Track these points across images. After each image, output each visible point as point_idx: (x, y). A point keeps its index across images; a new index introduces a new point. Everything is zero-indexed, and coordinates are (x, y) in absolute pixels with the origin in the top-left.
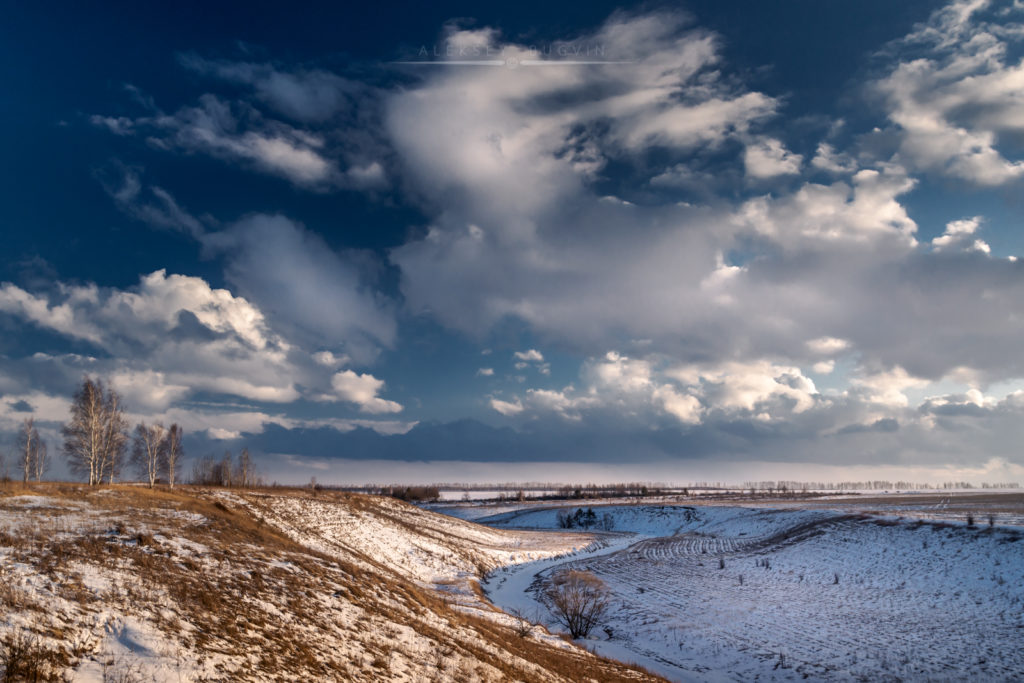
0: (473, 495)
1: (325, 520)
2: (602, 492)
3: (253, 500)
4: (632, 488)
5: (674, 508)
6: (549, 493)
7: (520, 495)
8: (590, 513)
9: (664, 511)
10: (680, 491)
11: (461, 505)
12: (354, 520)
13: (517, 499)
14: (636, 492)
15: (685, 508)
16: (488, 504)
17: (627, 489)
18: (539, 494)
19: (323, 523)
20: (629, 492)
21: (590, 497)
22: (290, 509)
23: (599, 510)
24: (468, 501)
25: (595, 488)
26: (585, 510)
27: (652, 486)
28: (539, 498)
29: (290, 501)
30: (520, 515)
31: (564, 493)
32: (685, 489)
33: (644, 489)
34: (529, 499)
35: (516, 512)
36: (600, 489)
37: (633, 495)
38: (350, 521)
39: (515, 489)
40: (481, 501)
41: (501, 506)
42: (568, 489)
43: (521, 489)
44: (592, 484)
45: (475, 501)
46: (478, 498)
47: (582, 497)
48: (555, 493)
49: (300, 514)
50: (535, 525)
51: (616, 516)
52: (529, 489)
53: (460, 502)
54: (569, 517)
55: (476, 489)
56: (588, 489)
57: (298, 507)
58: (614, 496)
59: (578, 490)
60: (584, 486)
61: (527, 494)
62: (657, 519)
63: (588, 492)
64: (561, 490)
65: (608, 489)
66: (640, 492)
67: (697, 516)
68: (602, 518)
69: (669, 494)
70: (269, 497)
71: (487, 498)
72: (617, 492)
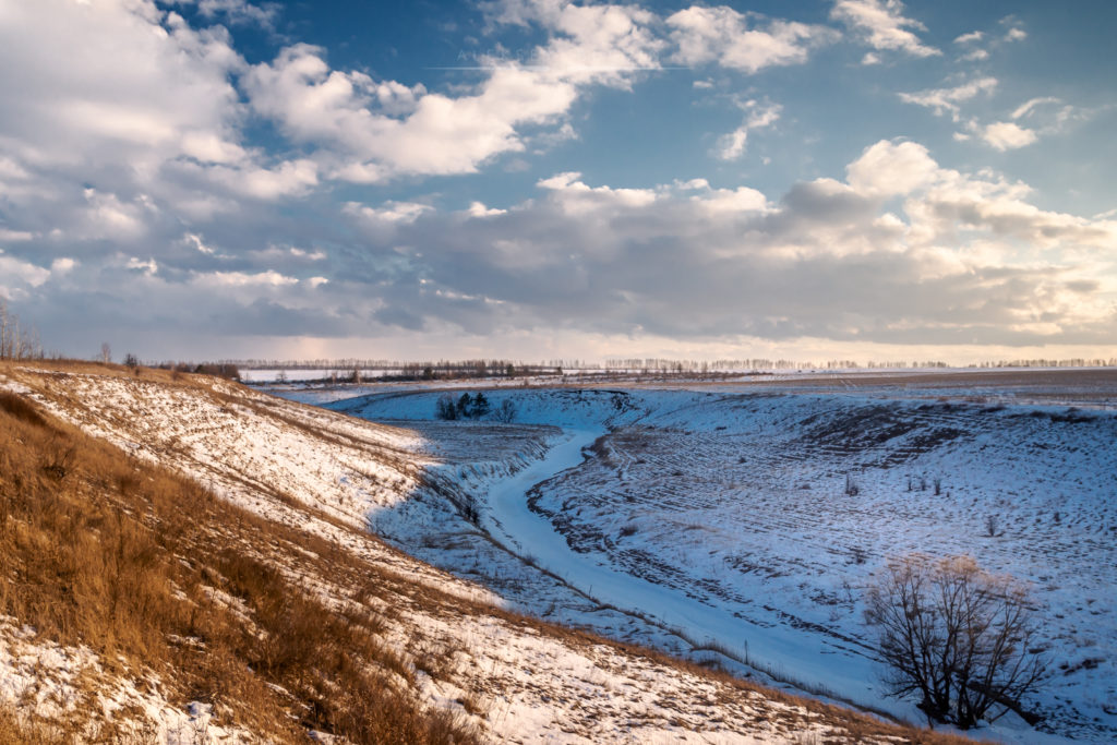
0: (291, 375)
1: (184, 423)
2: (457, 371)
3: (41, 382)
4: (494, 366)
5: (596, 392)
6: (390, 373)
7: (355, 375)
8: (481, 399)
9: (583, 395)
10: (552, 371)
11: (277, 387)
12: (231, 421)
13: (353, 379)
14: (499, 372)
15: (612, 392)
16: (313, 386)
17: (489, 368)
18: (378, 373)
19: (182, 430)
20: (491, 372)
21: (447, 378)
22: (113, 402)
23: (494, 393)
24: (284, 382)
25: (448, 367)
26: (473, 395)
27: (519, 365)
28: (378, 379)
29: (108, 385)
30: (372, 402)
31: (409, 372)
32: (559, 369)
33: (510, 367)
34: (366, 380)
35: (366, 397)
36: (453, 368)
37: (495, 375)
38: (224, 423)
39: (349, 368)
40: (302, 382)
41: (331, 390)
42: (415, 367)
43: (357, 368)
44: (445, 361)
45: (294, 382)
46: (299, 379)
47: (435, 377)
48: (399, 372)
49: (136, 412)
50: (401, 416)
51: (517, 404)
52: (365, 368)
53: (274, 383)
54: (451, 404)
55: (296, 366)
56: (439, 368)
57: (127, 397)
58: (472, 376)
59: (428, 369)
60: (435, 363)
61: (362, 373)
62: (572, 407)
63: (441, 372)
64: (405, 368)
65: (465, 367)
66: (505, 372)
67: (631, 403)
68: (500, 406)
69: (541, 373)
70: (66, 376)
71: (310, 378)
72: (475, 371)
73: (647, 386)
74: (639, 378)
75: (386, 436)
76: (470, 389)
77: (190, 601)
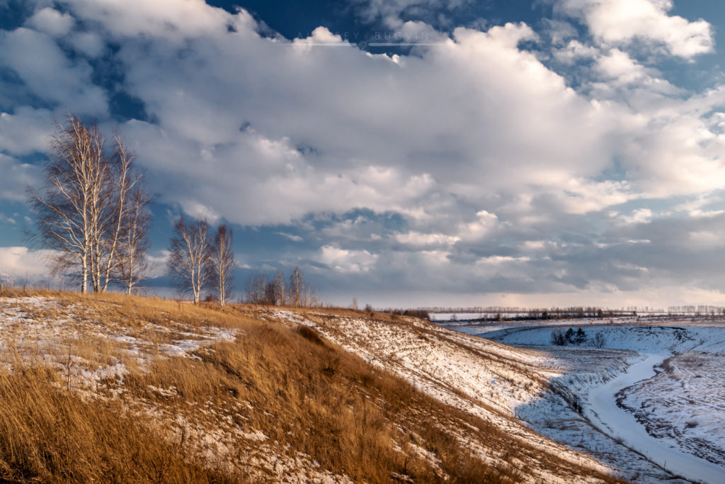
0: (460, 316)
1: (398, 345)
2: (564, 314)
3: (321, 320)
4: (589, 310)
5: (662, 328)
6: (520, 315)
7: (498, 316)
8: (580, 332)
9: (652, 330)
10: (629, 314)
11: (451, 324)
12: (425, 344)
13: (497, 319)
14: (592, 314)
15: (673, 328)
16: (473, 323)
17: (585, 312)
18: (513, 315)
19: (397, 349)
20: (587, 314)
21: (558, 318)
22: (359, 332)
23: (589, 329)
24: (455, 321)
25: (558, 311)
26: (575, 329)
27: (606, 310)
28: (513, 319)
29: (356, 322)
30: (510, 333)
31: (533, 315)
32: (634, 312)
33: (600, 312)
34: (505, 319)
35: (506, 330)
36: (561, 312)
37: (590, 316)
38: (421, 345)
39: (494, 312)
40: (466, 321)
41: (484, 325)
42: (536, 312)
43: (500, 312)
44: (556, 307)
45: (461, 321)
46: (464, 319)
47: (550, 318)
48: (526, 315)
49: (371, 338)
50: (528, 342)
51: (606, 336)
52: (505, 312)
53: (449, 321)
54: (561, 335)
55: (462, 311)
56: (552, 312)
57: (367, 329)
58: (574, 317)
59: (545, 313)
60: (549, 309)
61: (503, 315)
62: (645, 338)
63: (553, 314)
64: (530, 312)
65: (569, 312)
66: (596, 314)
67: (688, 335)
68: (594, 336)
69: (621, 315)
70: (334, 317)
71: (471, 319)
72: (576, 314)
73: (699, 324)
74: (693, 319)
75: (519, 355)
76: (573, 326)
77: (403, 453)
